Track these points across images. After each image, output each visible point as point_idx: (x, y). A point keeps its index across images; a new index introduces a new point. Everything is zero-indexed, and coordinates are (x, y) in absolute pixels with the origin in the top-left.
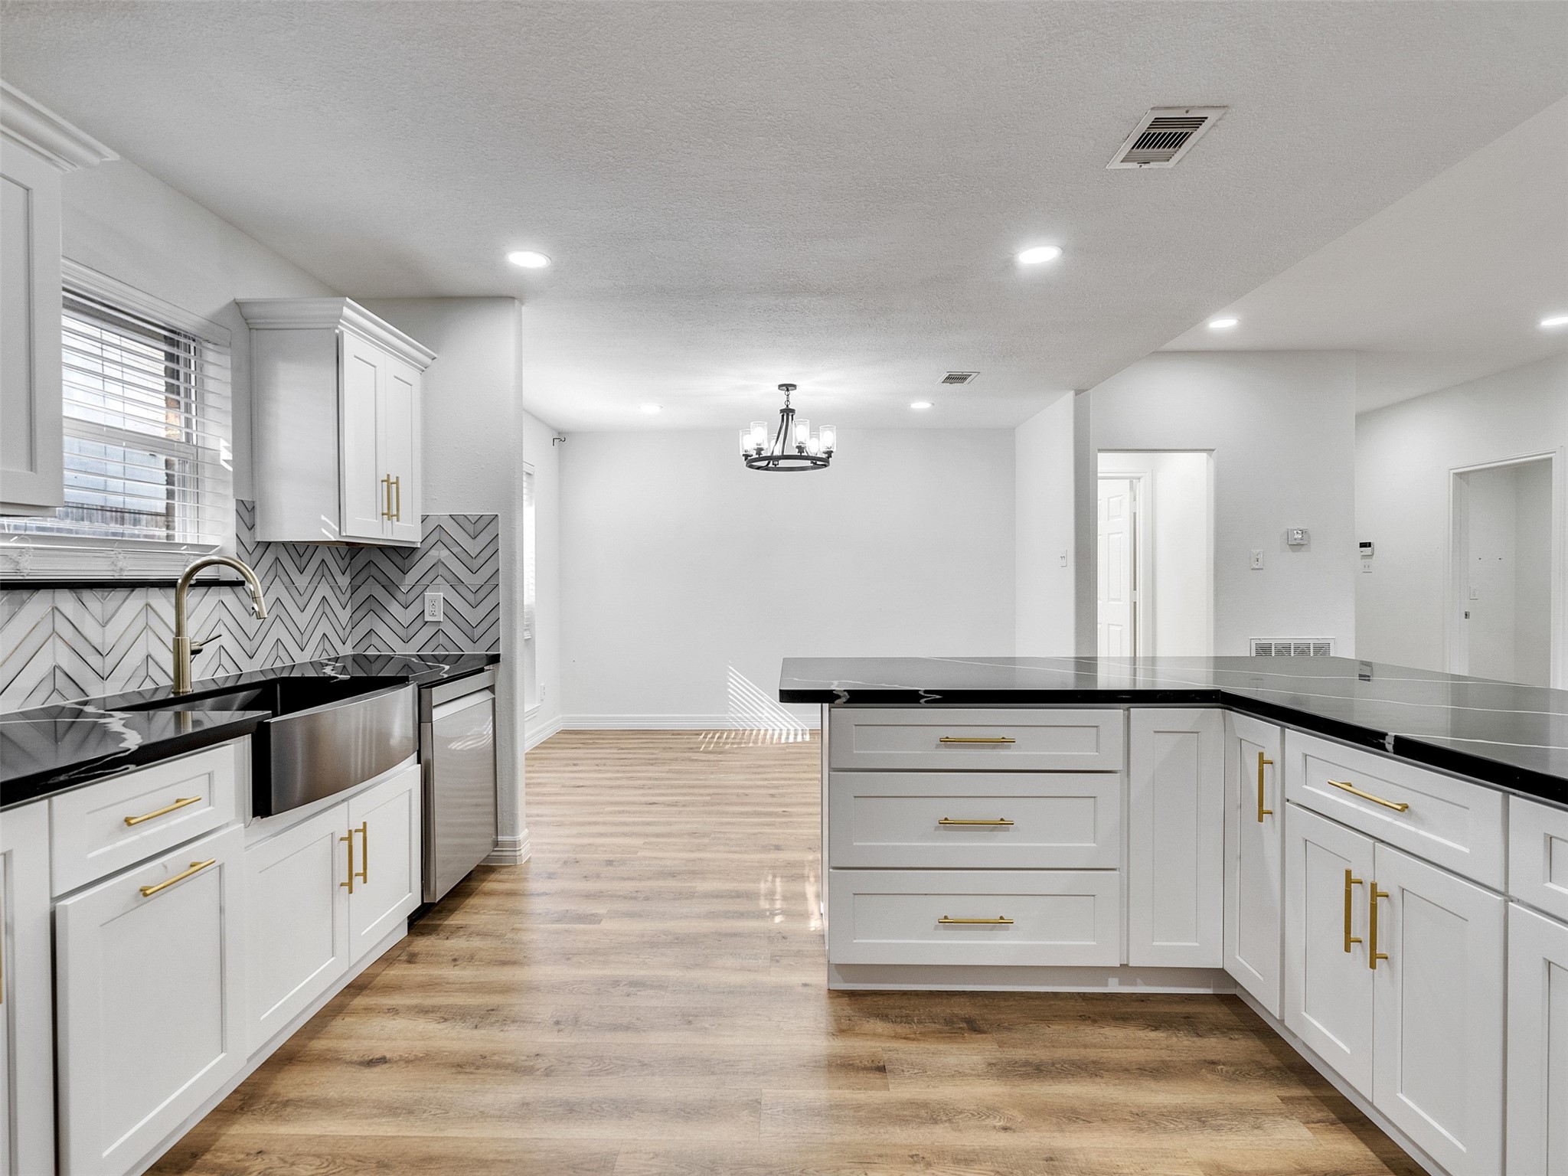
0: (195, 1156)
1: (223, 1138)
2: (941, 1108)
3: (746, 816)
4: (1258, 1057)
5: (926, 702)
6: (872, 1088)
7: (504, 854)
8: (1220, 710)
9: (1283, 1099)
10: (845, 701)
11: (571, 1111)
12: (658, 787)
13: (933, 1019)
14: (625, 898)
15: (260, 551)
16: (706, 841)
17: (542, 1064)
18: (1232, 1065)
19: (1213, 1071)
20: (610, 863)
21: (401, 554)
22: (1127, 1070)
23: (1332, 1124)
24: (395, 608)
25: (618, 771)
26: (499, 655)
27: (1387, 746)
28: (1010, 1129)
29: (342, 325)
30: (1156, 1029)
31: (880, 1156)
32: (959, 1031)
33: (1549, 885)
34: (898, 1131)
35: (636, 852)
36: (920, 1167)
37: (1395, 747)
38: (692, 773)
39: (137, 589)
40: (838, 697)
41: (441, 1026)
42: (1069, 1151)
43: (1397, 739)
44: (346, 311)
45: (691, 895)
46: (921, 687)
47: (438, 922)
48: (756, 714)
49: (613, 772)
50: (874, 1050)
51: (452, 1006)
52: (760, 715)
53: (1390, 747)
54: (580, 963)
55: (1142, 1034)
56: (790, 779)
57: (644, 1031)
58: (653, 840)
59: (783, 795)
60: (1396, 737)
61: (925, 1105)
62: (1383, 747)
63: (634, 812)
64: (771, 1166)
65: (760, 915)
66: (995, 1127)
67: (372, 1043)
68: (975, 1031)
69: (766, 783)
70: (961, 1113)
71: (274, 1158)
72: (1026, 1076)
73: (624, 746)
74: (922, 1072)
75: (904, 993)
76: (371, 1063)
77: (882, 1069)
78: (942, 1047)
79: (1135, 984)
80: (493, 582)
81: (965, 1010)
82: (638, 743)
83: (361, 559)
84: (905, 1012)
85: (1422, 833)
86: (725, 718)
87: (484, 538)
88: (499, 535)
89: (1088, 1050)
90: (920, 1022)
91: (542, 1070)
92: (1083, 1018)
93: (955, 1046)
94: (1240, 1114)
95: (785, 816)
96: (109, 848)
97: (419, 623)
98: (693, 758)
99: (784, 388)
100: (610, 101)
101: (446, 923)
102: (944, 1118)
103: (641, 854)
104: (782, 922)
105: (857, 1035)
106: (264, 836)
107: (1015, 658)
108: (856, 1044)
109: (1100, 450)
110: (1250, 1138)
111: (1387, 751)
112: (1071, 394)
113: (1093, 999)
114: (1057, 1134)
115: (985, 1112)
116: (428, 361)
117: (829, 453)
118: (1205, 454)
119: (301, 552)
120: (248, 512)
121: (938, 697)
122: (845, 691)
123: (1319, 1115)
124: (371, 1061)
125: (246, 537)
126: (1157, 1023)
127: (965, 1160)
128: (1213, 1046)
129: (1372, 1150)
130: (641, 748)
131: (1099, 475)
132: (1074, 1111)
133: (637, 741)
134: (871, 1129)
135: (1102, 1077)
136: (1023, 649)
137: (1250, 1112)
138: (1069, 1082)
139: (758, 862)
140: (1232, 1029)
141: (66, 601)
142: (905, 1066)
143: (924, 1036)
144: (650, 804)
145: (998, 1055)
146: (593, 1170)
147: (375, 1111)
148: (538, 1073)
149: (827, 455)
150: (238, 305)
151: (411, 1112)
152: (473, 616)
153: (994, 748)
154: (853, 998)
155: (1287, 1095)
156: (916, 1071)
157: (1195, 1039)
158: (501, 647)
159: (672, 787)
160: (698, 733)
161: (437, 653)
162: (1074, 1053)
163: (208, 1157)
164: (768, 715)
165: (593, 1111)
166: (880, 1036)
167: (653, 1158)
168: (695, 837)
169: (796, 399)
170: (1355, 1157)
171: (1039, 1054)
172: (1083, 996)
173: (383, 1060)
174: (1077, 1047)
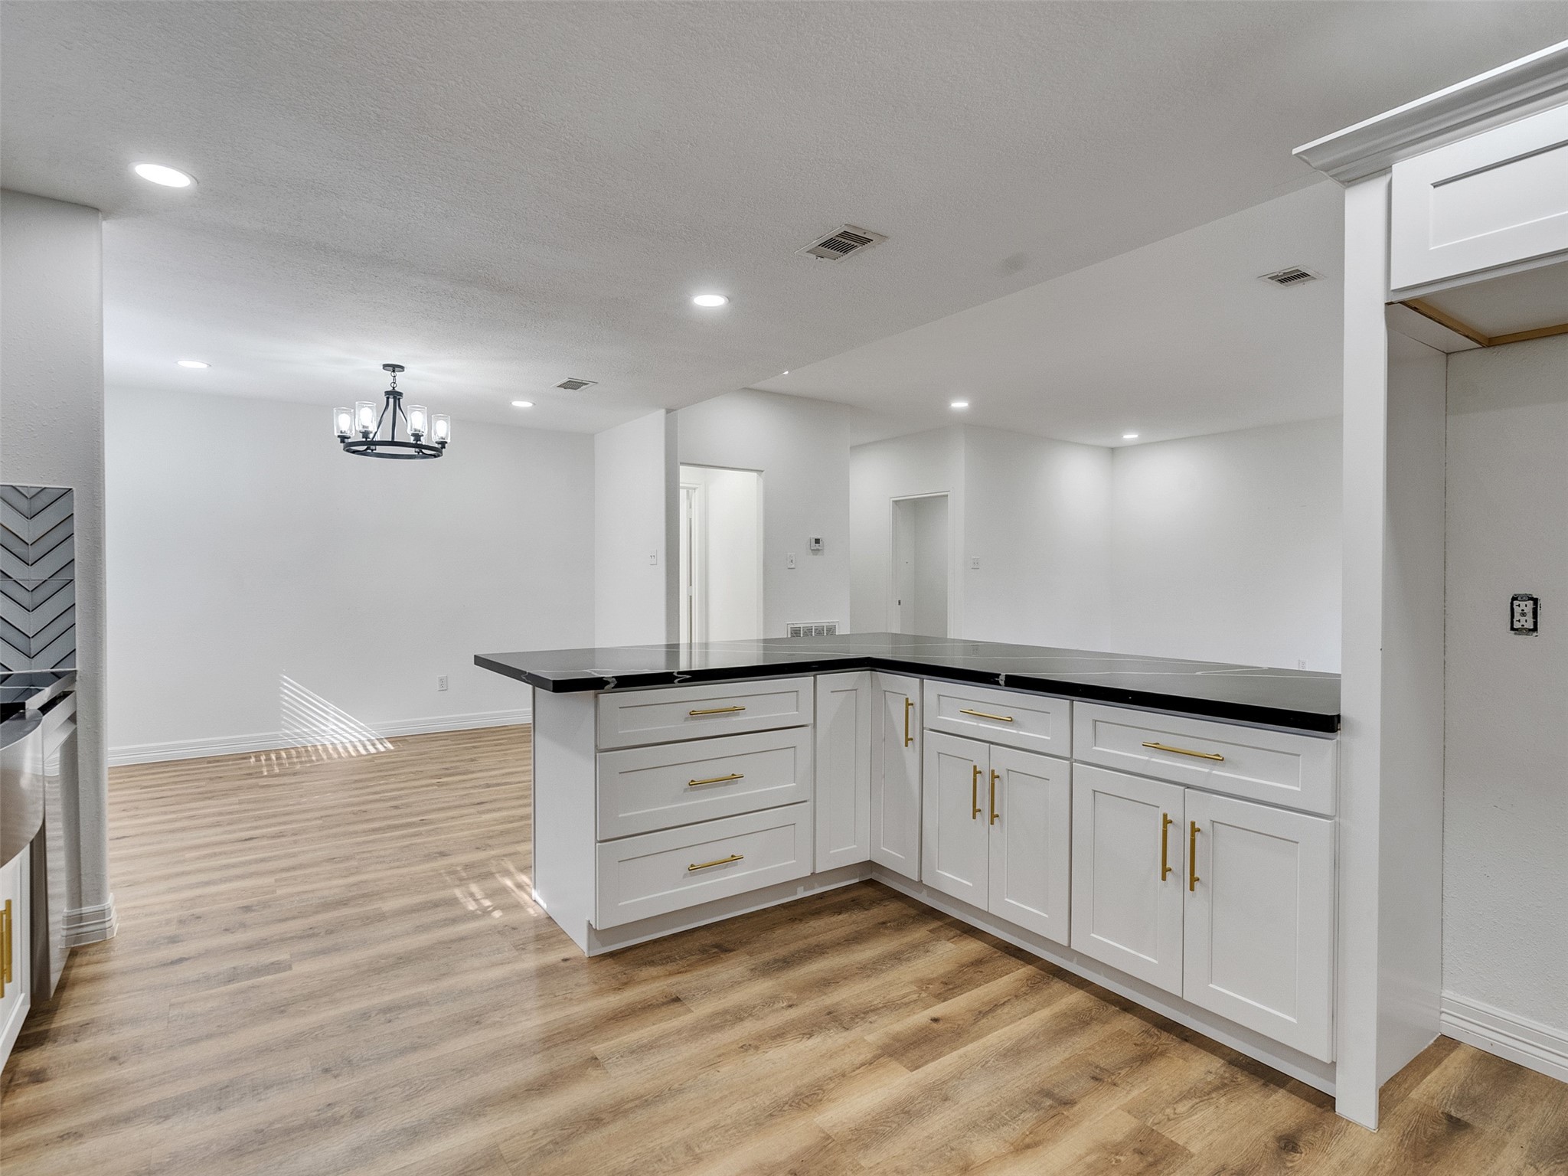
2: (739, 1009)
3: (382, 831)
4: (905, 912)
5: (678, 682)
6: (680, 1015)
7: (89, 929)
8: (869, 672)
9: (930, 931)
10: (612, 686)
11: (416, 1134)
12: (240, 821)
13: (690, 953)
14: (301, 937)
16: (354, 863)
17: (344, 1110)
18: (894, 921)
19: (886, 928)
20: (247, 909)
22: (838, 944)
23: (960, 936)
25: (165, 813)
26: (76, 671)
27: (1000, 682)
28: (794, 1005)
30: (840, 913)
31: (719, 1056)
32: (715, 955)
33: (1095, 748)
34: (720, 1035)
35: (274, 892)
36: (751, 1051)
37: (1005, 682)
38: (273, 800)
40: (608, 683)
42: (837, 1004)
43: (1007, 677)
45: (381, 917)
48: (318, 727)
49: (157, 814)
50: (660, 989)
52: (323, 728)
53: (1002, 683)
55: (834, 919)
56: (402, 789)
57: (436, 1044)
58: (284, 875)
59: (407, 805)
60: (1006, 675)
61: (726, 1012)
62: (999, 684)
63: (232, 853)
64: (642, 1096)
65: (472, 916)
66: (783, 1008)
68: (726, 951)
69: (377, 797)
70: (754, 1007)
72: (780, 969)
73: (146, 784)
74: (708, 991)
75: (655, 941)
77: (677, 1000)
78: (711, 969)
79: (813, 888)
80: (64, 576)
81: (709, 939)
82: (165, 778)
84: (665, 955)
85: (1021, 733)
86: (277, 736)
87: (49, 518)
88: (75, 514)
89: (808, 939)
90: (682, 958)
91: (349, 1114)
92: (793, 920)
93: (720, 966)
94: (915, 947)
95: (426, 824)
98: (260, 784)
99: (391, 368)
100: (419, 69)
102: (746, 1015)
103: (279, 892)
104: (501, 916)
105: (639, 983)
107: (593, 650)
108: (644, 989)
109: (682, 464)
110: (927, 959)
111: (1000, 685)
112: (663, 412)
113: (790, 906)
114: (823, 997)
115: (770, 1001)
117: (443, 444)
118: (756, 474)
121: (688, 677)
122: (613, 677)
123: (952, 934)
126: (840, 909)
127: (778, 1035)
128: (877, 913)
129: (985, 943)
130: (176, 783)
131: (681, 485)
132: (825, 980)
133: (161, 775)
134: (700, 1042)
135: (828, 953)
136: (603, 640)
137: (919, 945)
138: (810, 963)
139: (432, 871)
140: (882, 900)
142: (693, 992)
143: (691, 967)
144: (246, 840)
145: (753, 962)
146: (483, 1167)
148: (345, 1119)
149: (440, 446)
153: (728, 716)
154: (616, 958)
155: (931, 928)
156: (704, 992)
157: (866, 912)
158: (77, 661)
159: (259, 818)
160: (245, 757)
162: (801, 944)
164: (334, 727)
165: (439, 1125)
166: (658, 977)
167: (534, 1134)
168: (336, 863)
169: (402, 382)
170: (980, 949)
171: (782, 952)
172: (782, 906)
174: (801, 940)
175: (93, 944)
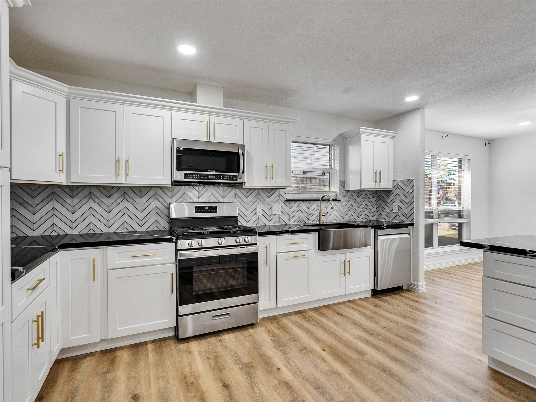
0: (303, 313)
1: (308, 312)
5: (530, 255)
7: (414, 288)
10: (488, 249)
13: (527, 398)
15: (346, 192)
17: (372, 332)
21: (387, 192)
24: (386, 208)
26: (414, 224)
29: (361, 133)
39: (316, 202)
40: (485, 247)
41: (359, 315)
44: (361, 130)
46: (528, 248)
47: (381, 297)
51: (365, 313)
54: (407, 320)
67: (342, 311)
71: (312, 319)
76: (339, 314)
80: (412, 200)
83: (378, 194)
87: (410, 187)
88: (414, 186)
96: (286, 247)
97: (392, 213)
101: (383, 298)
103: (467, 304)
106: (321, 255)
116: (394, 135)
119: (360, 192)
120: (343, 184)
122: (487, 245)
124: (340, 314)
125: (342, 189)
141: (302, 204)
147: (332, 322)
148: (369, 333)
150: (341, 134)
151: (338, 325)
152: (406, 211)
158: (414, 221)
161: (396, 222)
163: (304, 314)
173: (342, 315)
175: (415, 292)
